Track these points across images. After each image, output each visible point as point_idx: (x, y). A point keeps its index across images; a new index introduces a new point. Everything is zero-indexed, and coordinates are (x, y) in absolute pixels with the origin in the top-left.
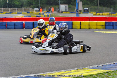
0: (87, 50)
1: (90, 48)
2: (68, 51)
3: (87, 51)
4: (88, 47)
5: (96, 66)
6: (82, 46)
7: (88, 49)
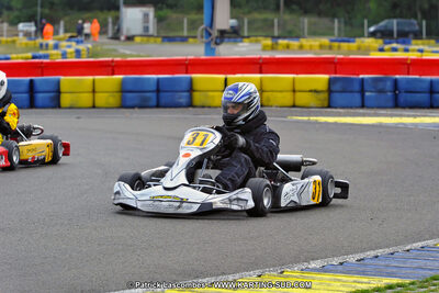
0: (336, 196)
1: (344, 187)
2: (266, 202)
3: (334, 201)
4: (338, 184)
5: (335, 261)
6: (318, 178)
7: (339, 190)
